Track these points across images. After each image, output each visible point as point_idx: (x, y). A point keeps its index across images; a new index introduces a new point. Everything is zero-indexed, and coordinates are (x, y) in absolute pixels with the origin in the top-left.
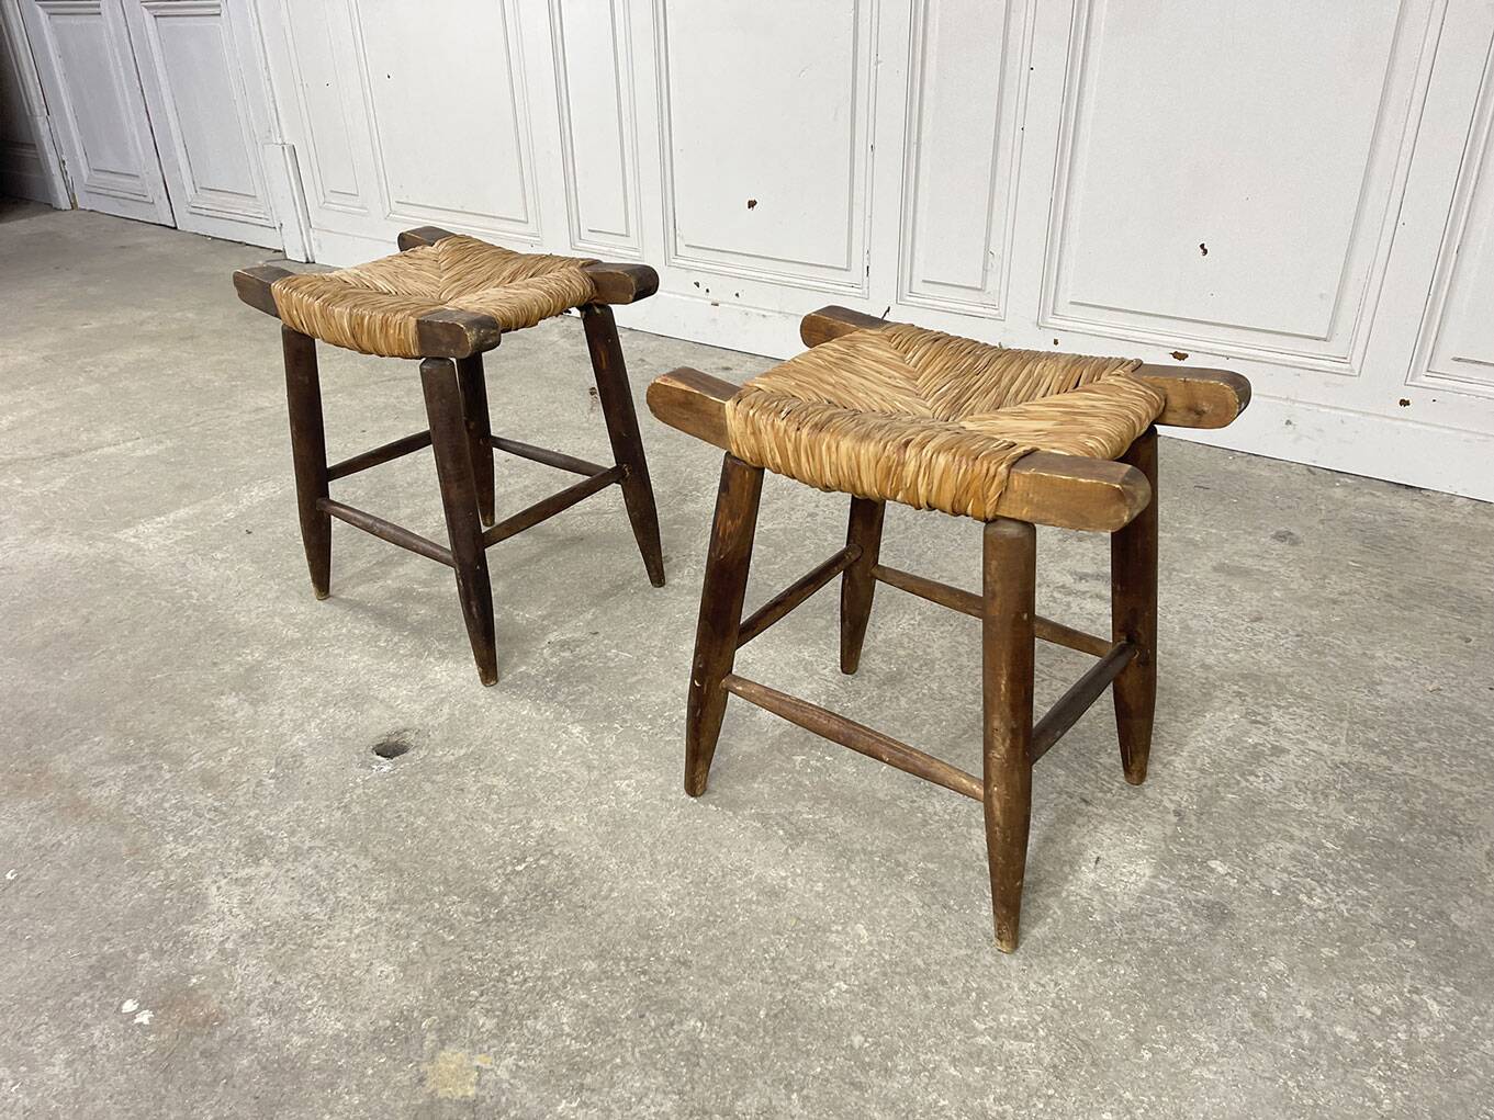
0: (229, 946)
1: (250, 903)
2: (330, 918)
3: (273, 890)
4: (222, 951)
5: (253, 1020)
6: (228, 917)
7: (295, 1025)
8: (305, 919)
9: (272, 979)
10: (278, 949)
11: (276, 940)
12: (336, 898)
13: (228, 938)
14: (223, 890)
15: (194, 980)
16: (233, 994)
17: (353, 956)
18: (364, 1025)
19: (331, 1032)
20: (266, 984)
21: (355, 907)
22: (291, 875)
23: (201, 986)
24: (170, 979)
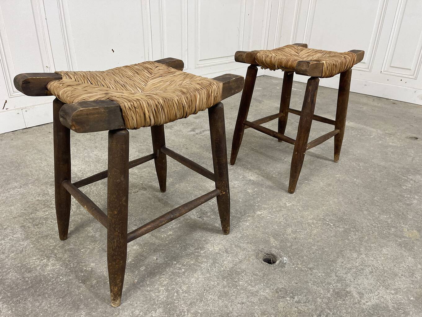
0: (393, 292)
1: (371, 290)
2: (370, 266)
3: (362, 284)
4: (396, 293)
5: (418, 278)
6: (380, 295)
7: (415, 268)
8: (372, 272)
9: (401, 277)
10: (388, 278)
11: (385, 279)
12: (359, 266)
13: (390, 293)
14: (368, 300)
15: (412, 298)
16: (412, 286)
17: (383, 258)
18: (406, 253)
19: (413, 260)
20: (404, 278)
21: (362, 260)
22: (352, 280)
23: (413, 296)
24: (415, 306)
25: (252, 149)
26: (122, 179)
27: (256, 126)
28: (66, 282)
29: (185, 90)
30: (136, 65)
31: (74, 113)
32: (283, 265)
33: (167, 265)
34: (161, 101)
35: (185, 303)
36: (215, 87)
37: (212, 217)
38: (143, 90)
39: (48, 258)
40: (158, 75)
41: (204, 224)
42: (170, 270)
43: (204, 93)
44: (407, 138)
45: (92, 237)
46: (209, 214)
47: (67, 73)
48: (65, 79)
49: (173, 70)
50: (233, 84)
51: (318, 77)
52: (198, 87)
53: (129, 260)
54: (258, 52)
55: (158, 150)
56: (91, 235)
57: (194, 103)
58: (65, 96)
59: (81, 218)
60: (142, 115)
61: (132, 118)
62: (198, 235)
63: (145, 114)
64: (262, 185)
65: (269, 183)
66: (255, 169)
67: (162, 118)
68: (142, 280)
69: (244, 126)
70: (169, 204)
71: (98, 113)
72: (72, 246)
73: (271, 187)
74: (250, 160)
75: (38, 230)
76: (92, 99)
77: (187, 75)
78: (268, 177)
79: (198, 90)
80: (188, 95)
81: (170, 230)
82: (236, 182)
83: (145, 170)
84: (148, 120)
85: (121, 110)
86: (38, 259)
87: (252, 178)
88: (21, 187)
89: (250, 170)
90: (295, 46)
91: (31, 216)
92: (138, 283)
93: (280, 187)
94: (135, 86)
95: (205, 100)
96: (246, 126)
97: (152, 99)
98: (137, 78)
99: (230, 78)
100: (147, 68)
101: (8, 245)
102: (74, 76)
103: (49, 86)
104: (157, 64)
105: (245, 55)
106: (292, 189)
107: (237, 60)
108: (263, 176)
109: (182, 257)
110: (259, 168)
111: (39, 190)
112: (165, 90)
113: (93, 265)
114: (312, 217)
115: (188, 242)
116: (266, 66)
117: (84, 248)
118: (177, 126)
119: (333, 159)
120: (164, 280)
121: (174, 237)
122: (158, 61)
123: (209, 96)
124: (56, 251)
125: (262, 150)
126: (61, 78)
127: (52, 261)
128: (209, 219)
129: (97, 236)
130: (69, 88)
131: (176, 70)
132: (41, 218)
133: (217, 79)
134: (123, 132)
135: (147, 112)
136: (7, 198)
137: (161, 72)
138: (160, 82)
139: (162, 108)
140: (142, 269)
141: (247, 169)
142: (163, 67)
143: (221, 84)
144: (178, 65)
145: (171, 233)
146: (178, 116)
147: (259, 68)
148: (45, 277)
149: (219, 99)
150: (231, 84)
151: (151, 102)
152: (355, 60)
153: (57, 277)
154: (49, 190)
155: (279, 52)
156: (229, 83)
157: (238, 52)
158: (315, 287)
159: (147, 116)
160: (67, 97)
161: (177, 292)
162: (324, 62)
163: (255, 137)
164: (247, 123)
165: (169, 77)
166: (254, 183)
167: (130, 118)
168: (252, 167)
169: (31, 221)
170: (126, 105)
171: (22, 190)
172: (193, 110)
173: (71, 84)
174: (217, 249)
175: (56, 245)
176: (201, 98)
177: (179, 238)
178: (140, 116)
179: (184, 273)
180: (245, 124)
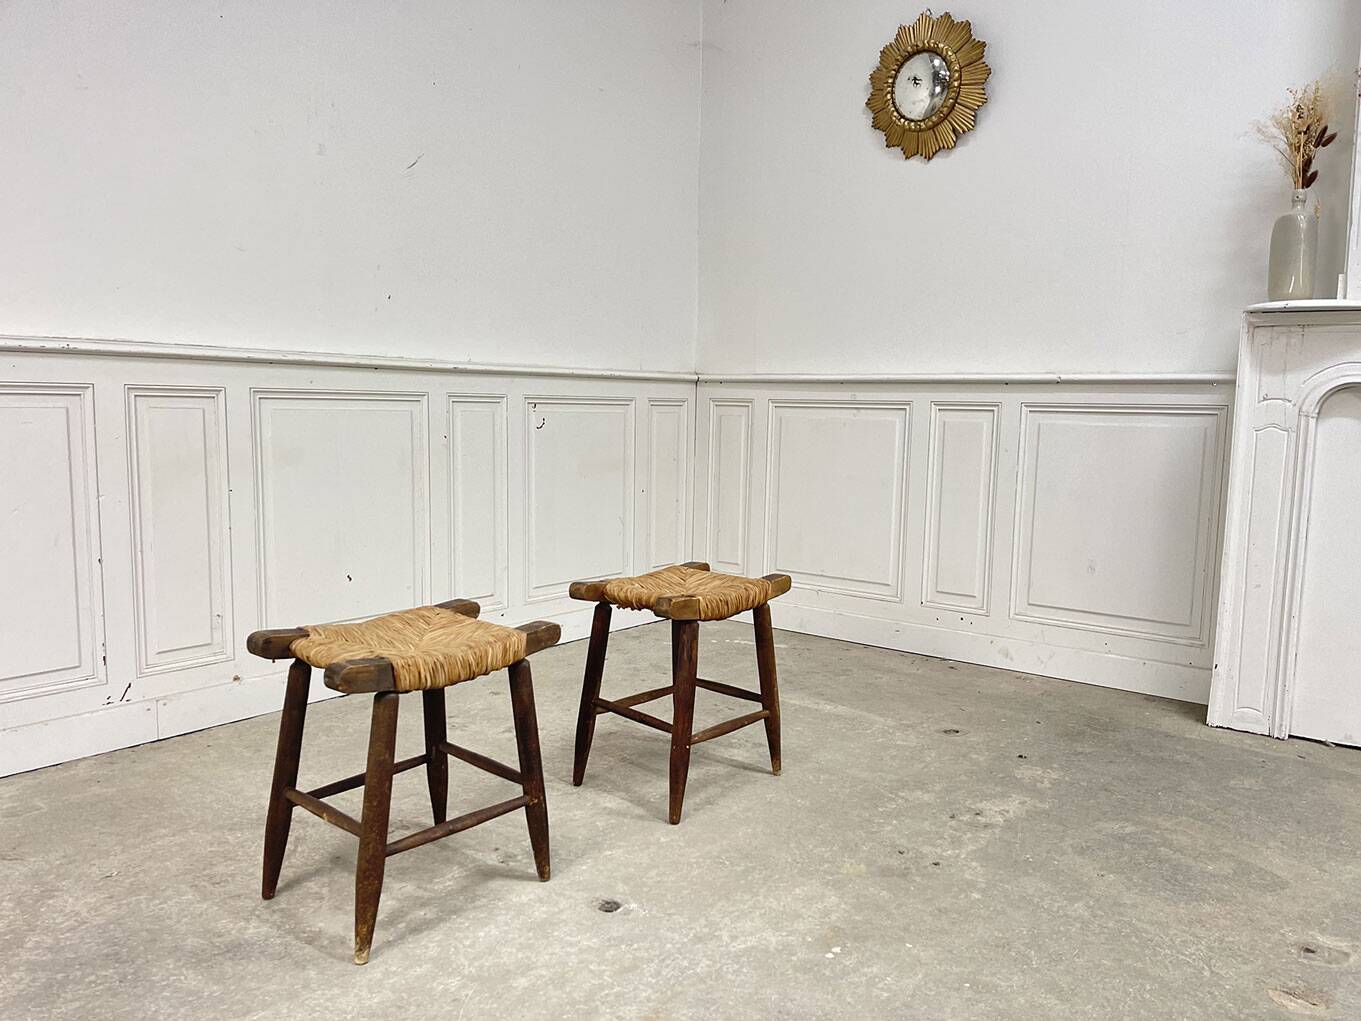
2: (764, 908)
6: (763, 937)
7: (835, 908)
8: (765, 914)
13: (779, 935)
16: (817, 927)
18: (832, 892)
19: (837, 899)
20: (810, 919)
21: (756, 902)
22: (729, 923)
25: (624, 760)
26: (387, 756)
27: (623, 708)
28: (281, 944)
29: (472, 644)
30: (407, 612)
31: (344, 671)
32: (628, 912)
33: (441, 920)
34: (441, 658)
35: (466, 958)
36: (514, 639)
37: (524, 861)
38: (416, 646)
39: (247, 920)
40: (439, 626)
41: (510, 870)
42: (444, 927)
43: (499, 648)
44: (938, 731)
45: (316, 893)
46: (519, 858)
47: (315, 628)
48: (313, 636)
49: (463, 617)
50: (543, 634)
51: (696, 620)
52: (491, 639)
53: (380, 917)
54: (608, 582)
55: (434, 748)
56: (313, 891)
57: (484, 661)
58: (319, 657)
59: (294, 872)
60: (417, 674)
61: (405, 678)
62: (495, 884)
63: (419, 673)
64: (625, 815)
65: (640, 811)
66: (619, 791)
67: (441, 680)
68: (401, 937)
69: (594, 709)
70: (449, 846)
71: (367, 672)
72: (283, 906)
73: (641, 817)
74: (613, 777)
75: (223, 889)
76: (358, 658)
77: (482, 624)
78: (640, 802)
79: (489, 643)
80: (477, 650)
81: (450, 880)
82: (579, 812)
83: (407, 800)
84: (423, 680)
85: (393, 668)
86: (231, 922)
87: (609, 805)
88: (173, 835)
89: (609, 792)
90: (682, 569)
91: (205, 873)
92: (395, 941)
93: (657, 816)
94: (405, 642)
95: (500, 656)
96: (599, 709)
97: (430, 655)
98: (409, 632)
99: (538, 627)
100: (423, 617)
101: (175, 910)
102: (324, 632)
103: (293, 646)
104: (438, 610)
105: (583, 589)
106: (675, 818)
107: (573, 595)
108: (631, 801)
109: (465, 911)
110: (627, 790)
111: (209, 838)
112: (447, 645)
113: (321, 925)
114: (698, 854)
115: (477, 893)
116: (625, 604)
117: (303, 907)
118: (475, 724)
119: (771, 769)
120: (437, 935)
121: (455, 888)
122: (440, 606)
123: (505, 651)
124: (257, 913)
125: (641, 760)
126: (308, 636)
127: (254, 923)
128: (519, 864)
129: (324, 892)
130: (322, 647)
131: (465, 617)
132: (222, 874)
133: (521, 629)
134: (393, 695)
135: (422, 671)
136: (153, 850)
137: (444, 621)
138: (441, 635)
139: (442, 666)
140: (402, 926)
141: (605, 791)
142: (448, 614)
143: (524, 636)
144: (470, 609)
145: (451, 883)
146: (462, 678)
147: (614, 607)
148: (246, 941)
149: (522, 655)
150: (539, 635)
151: (429, 659)
152: (770, 592)
153: (266, 940)
154: (229, 837)
155: (649, 580)
156: (536, 632)
157: (574, 584)
158: (669, 934)
159: (423, 676)
160: (322, 657)
161: (455, 948)
162: (700, 598)
163: (634, 737)
164: (599, 702)
165: (455, 628)
166: (611, 812)
167: (402, 677)
168: (612, 787)
169: (206, 878)
170: (398, 662)
171: (178, 839)
172: (484, 669)
173: (322, 642)
174: (524, 899)
175: (256, 906)
176: (494, 654)
177: (464, 889)
178: (414, 676)
179: (468, 927)
180: (596, 705)
